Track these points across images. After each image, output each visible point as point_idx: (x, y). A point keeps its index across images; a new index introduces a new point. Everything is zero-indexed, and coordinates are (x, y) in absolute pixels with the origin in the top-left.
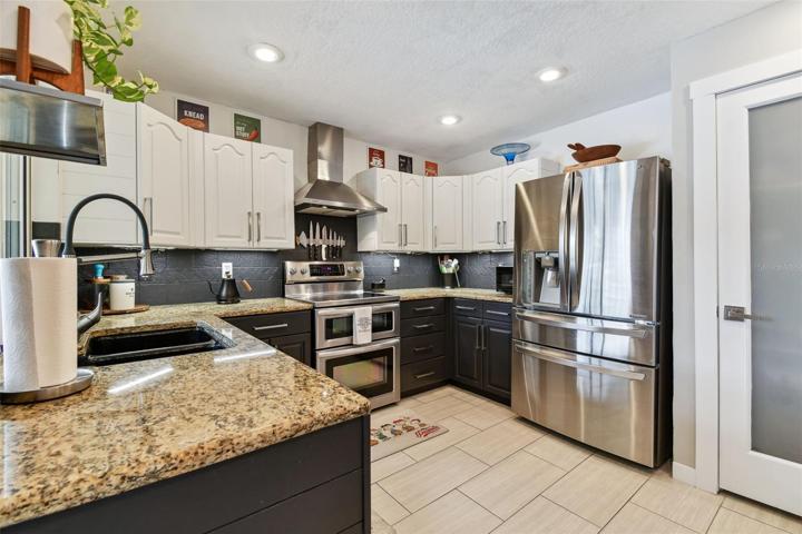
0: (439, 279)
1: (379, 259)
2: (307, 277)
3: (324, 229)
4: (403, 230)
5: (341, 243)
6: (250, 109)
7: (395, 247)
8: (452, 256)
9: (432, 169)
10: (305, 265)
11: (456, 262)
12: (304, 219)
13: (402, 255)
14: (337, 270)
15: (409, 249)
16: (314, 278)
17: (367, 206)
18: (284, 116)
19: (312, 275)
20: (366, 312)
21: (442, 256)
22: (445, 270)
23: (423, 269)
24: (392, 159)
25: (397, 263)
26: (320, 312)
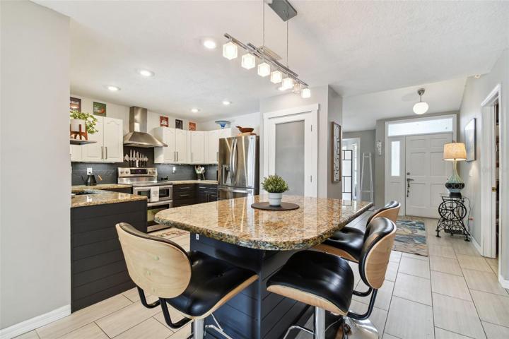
0: (196, 177)
1: (165, 167)
2: (129, 174)
3: (138, 153)
4: (176, 155)
5: (146, 159)
6: (101, 100)
7: (172, 162)
8: (202, 166)
9: (193, 126)
10: (128, 169)
11: (203, 168)
12: (127, 149)
13: (177, 165)
14: (145, 172)
15: (180, 162)
16: (132, 175)
17: (159, 144)
18: (117, 103)
19: (132, 173)
20: (157, 189)
21: (197, 166)
22: (198, 172)
23: (188, 172)
24: (172, 122)
25: (174, 169)
26: (136, 188)
